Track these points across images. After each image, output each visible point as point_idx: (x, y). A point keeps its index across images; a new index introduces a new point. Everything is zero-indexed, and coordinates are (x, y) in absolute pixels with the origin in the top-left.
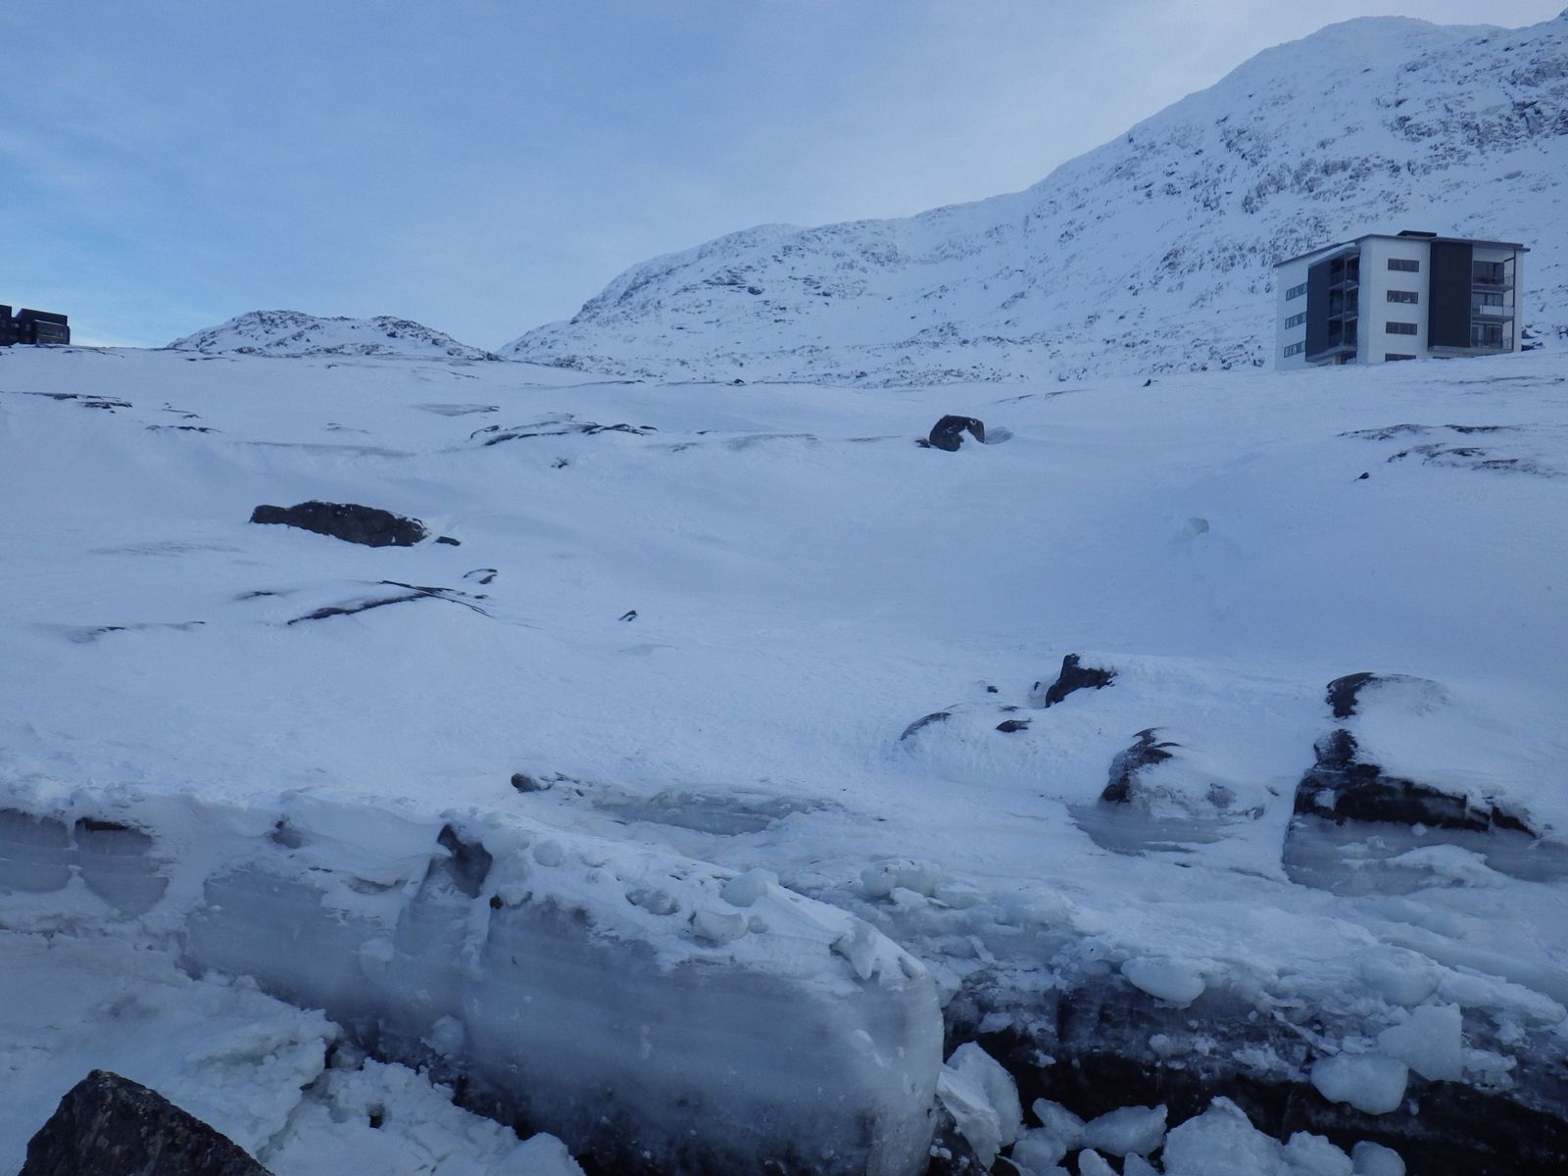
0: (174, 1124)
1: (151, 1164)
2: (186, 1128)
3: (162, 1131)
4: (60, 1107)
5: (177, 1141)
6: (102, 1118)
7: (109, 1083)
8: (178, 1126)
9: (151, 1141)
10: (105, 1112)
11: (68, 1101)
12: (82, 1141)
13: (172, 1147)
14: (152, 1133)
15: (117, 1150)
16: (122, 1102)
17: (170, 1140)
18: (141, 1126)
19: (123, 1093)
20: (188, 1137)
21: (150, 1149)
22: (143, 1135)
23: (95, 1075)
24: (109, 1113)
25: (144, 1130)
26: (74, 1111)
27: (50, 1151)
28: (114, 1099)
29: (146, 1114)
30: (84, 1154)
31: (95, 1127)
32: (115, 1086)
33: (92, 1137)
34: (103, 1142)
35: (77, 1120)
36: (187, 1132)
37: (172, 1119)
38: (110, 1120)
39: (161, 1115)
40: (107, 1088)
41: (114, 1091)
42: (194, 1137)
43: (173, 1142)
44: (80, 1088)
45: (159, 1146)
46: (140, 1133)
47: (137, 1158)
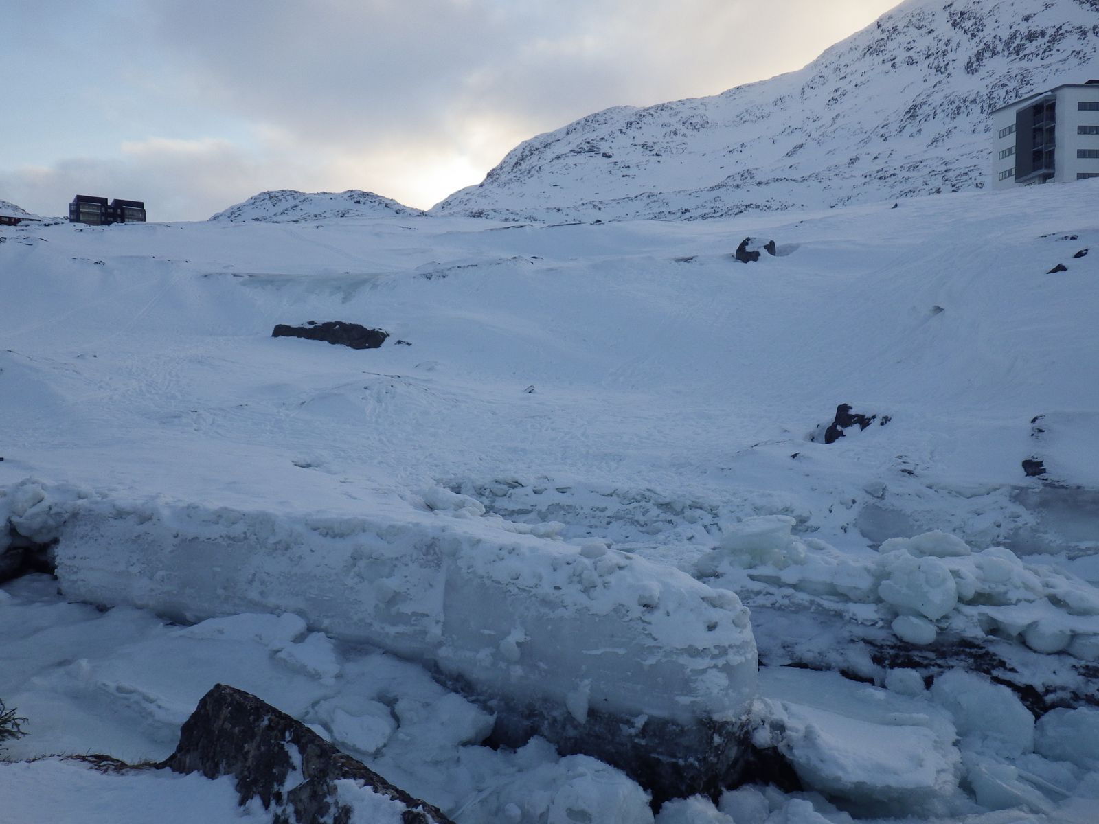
0: (269, 714)
1: (258, 738)
2: (277, 717)
4: (198, 706)
5: (272, 725)
6: (226, 711)
7: (228, 691)
8: (271, 715)
9: (256, 724)
10: (227, 708)
11: (203, 703)
12: (215, 726)
13: (270, 728)
14: (256, 720)
15: (236, 730)
16: (237, 701)
18: (250, 715)
19: (237, 697)
20: (278, 722)
21: (256, 729)
22: (251, 721)
23: (218, 686)
24: (230, 708)
25: (251, 718)
26: (208, 708)
27: (195, 732)
28: (232, 699)
29: (252, 709)
30: (217, 732)
31: (222, 717)
32: (231, 692)
33: (220, 723)
34: (228, 726)
35: (210, 714)
36: (277, 719)
37: (268, 711)
38: (230, 713)
39: (261, 710)
40: (227, 694)
41: (231, 695)
42: (282, 722)
43: (269, 725)
44: (210, 694)
45: (261, 728)
46: (249, 720)
47: (249, 734)
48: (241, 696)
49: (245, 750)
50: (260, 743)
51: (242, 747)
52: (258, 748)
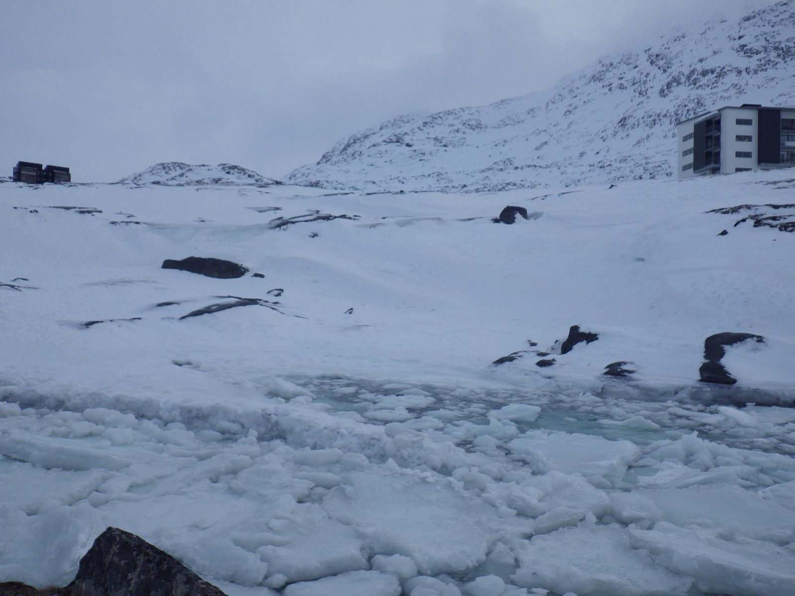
0: (148, 551)
1: (139, 569)
2: (155, 552)
3: (143, 554)
4: (94, 544)
5: (150, 558)
6: (115, 548)
7: (117, 532)
8: (150, 551)
9: (138, 558)
10: (116, 545)
11: (98, 541)
12: (106, 559)
13: (149, 561)
14: (138, 555)
15: (123, 562)
16: (123, 540)
17: (147, 558)
18: (133, 551)
19: (124, 537)
20: (155, 557)
21: (138, 562)
22: (134, 556)
23: (110, 529)
24: (118, 546)
25: (135, 553)
26: (101, 545)
27: (91, 564)
28: (120, 539)
29: (135, 546)
30: (107, 565)
31: (112, 552)
32: (120, 533)
33: (110, 557)
34: (116, 559)
35: (103, 549)
36: (154, 554)
37: (147, 548)
38: (118, 549)
39: (142, 547)
40: (117, 535)
41: (120, 536)
42: (158, 556)
43: (148, 559)
44: (103, 535)
45: (141, 561)
46: (133, 555)
47: (132, 566)
48: (127, 536)
49: (129, 578)
50: (140, 572)
51: (126, 576)
52: (139, 576)
